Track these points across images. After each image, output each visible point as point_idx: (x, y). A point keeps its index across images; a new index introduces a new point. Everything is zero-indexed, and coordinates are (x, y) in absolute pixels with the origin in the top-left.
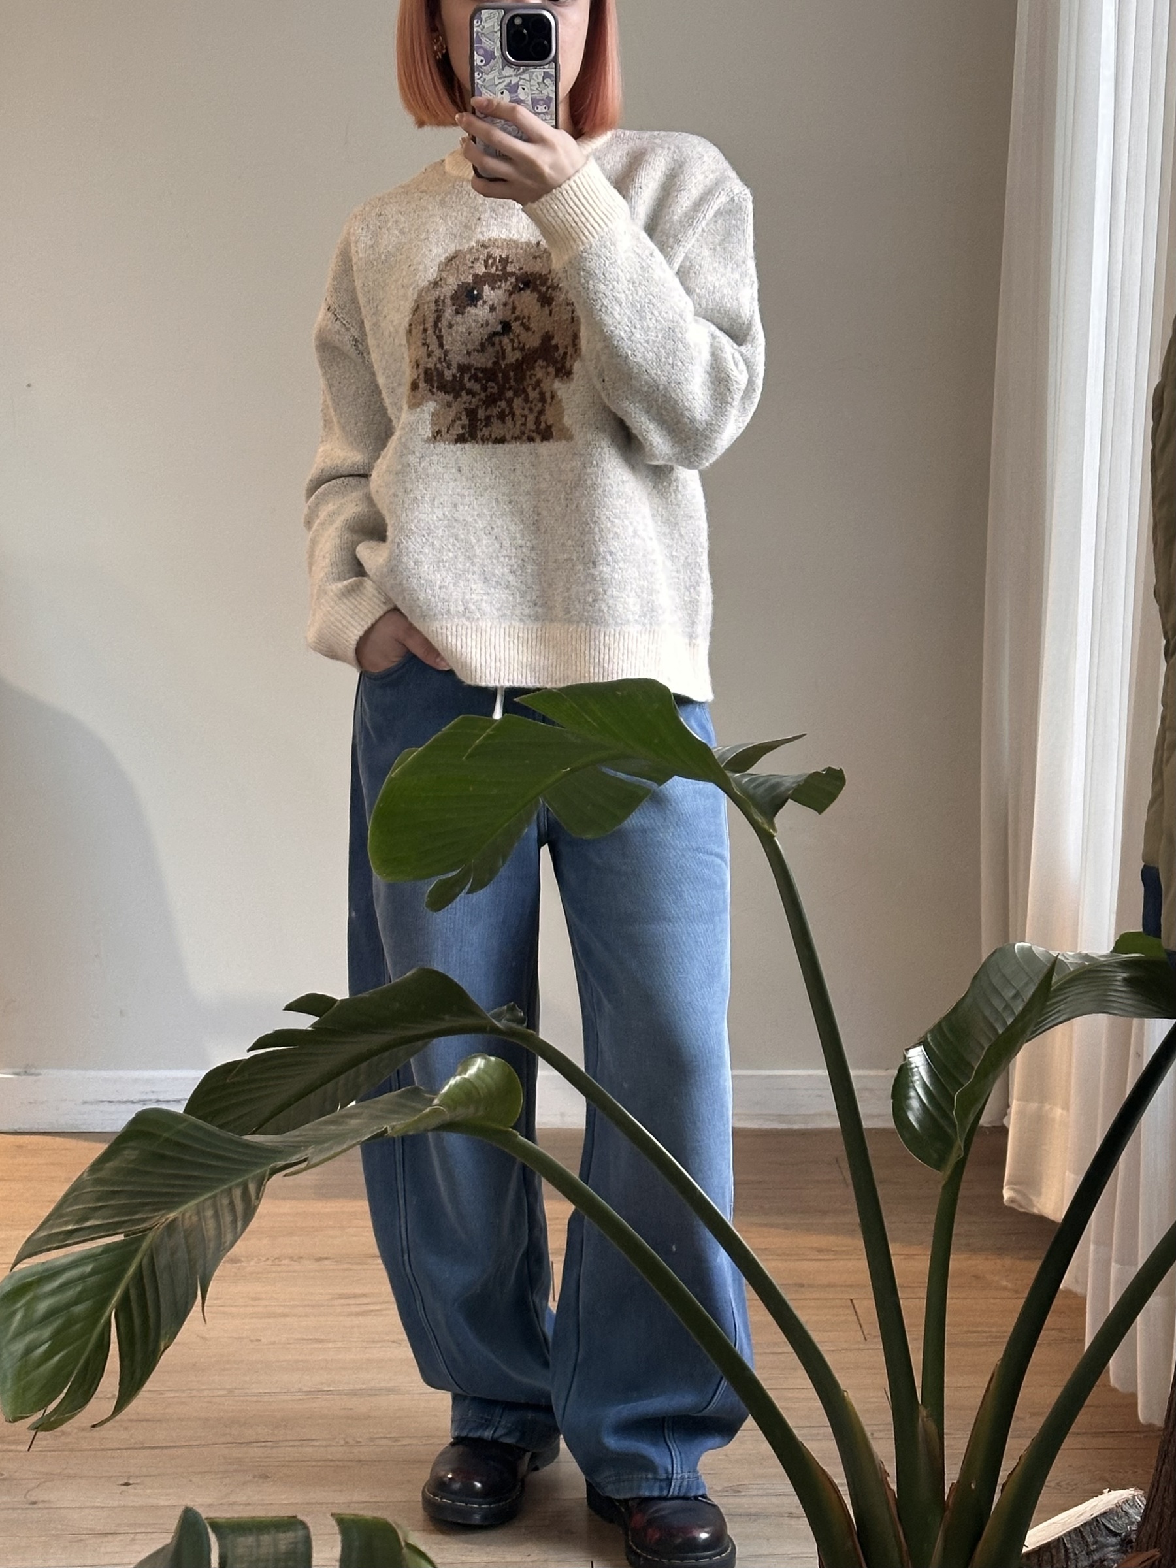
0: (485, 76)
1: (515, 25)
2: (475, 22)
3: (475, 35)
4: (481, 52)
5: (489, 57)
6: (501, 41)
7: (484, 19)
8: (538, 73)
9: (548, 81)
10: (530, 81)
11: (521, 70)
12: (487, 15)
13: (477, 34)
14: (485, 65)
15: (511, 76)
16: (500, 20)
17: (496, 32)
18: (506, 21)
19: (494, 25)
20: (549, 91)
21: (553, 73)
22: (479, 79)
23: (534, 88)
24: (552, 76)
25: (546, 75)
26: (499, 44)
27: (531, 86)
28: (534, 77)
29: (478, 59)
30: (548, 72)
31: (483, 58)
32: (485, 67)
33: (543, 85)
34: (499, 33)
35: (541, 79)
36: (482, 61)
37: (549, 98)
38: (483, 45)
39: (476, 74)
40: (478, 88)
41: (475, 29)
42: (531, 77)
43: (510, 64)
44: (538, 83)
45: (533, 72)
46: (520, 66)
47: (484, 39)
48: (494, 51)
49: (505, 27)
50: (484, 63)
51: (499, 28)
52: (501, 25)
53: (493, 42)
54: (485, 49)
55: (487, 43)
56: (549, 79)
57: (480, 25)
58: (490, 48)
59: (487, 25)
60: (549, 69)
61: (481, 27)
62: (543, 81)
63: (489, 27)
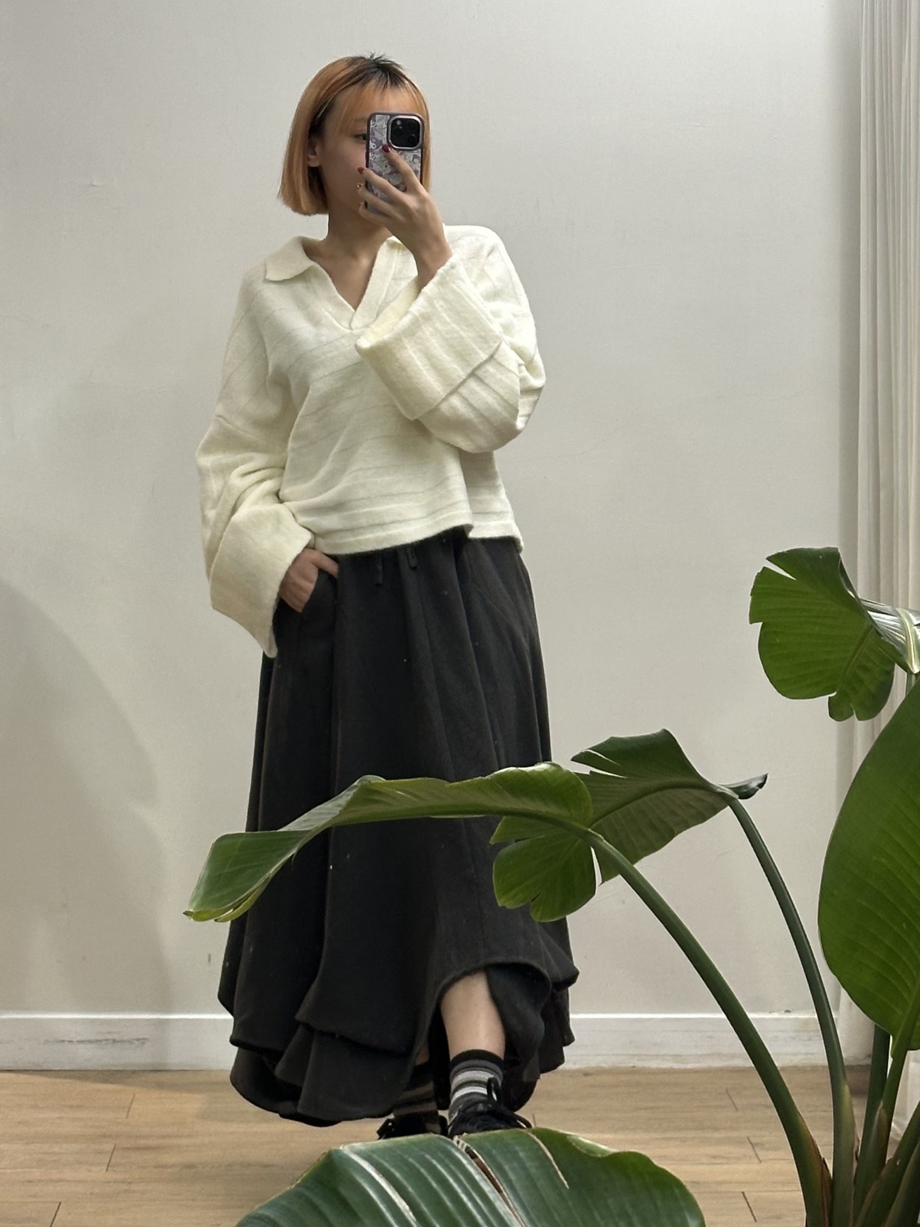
0: (375, 155)
1: (396, 124)
2: (371, 121)
3: (371, 130)
4: (374, 140)
5: (379, 143)
6: (387, 134)
7: (377, 121)
8: (410, 155)
9: (416, 160)
12: (378, 118)
13: (372, 130)
14: (377, 148)
16: (387, 121)
17: (385, 128)
18: (391, 121)
19: (382, 125)
21: (420, 156)
22: (372, 157)
24: (419, 157)
25: (415, 157)
26: (385, 136)
28: (407, 157)
29: (372, 145)
30: (417, 154)
31: (374, 144)
32: (376, 150)
33: (412, 162)
34: (386, 129)
35: (411, 159)
36: (374, 146)
38: (376, 137)
39: (370, 154)
40: (371, 163)
41: (371, 126)
44: (410, 162)
45: (407, 155)
47: (376, 133)
48: (381, 141)
49: (390, 126)
50: (375, 147)
51: (386, 126)
52: (388, 125)
53: (382, 134)
54: (376, 139)
55: (377, 135)
56: (417, 159)
57: (374, 124)
58: (379, 139)
59: (378, 124)
60: (417, 152)
61: (375, 125)
62: (413, 160)
63: (379, 126)
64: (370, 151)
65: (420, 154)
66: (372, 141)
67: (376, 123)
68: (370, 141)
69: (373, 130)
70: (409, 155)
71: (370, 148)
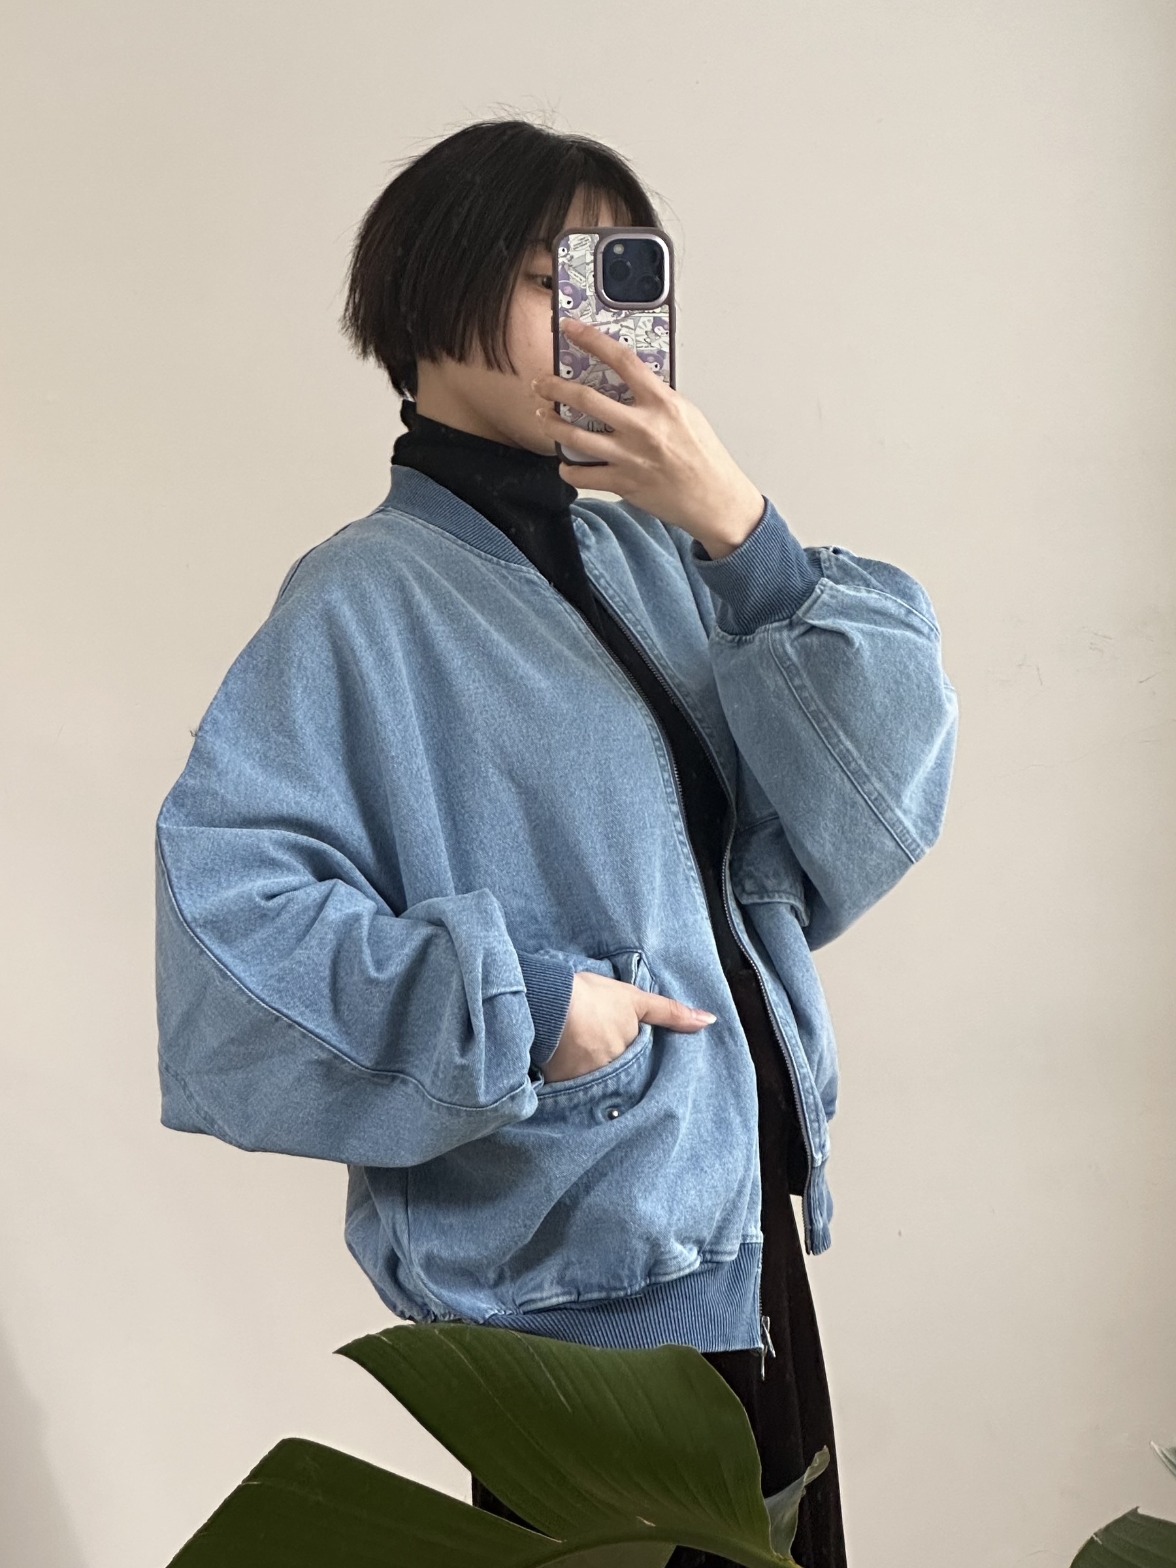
1: (615, 254)
4: (569, 290)
5: (578, 297)
6: (595, 276)
7: (572, 246)
9: (660, 330)
10: (635, 330)
11: (623, 315)
12: (576, 242)
13: (563, 267)
14: (573, 308)
15: (608, 323)
16: (594, 248)
17: (588, 264)
18: (602, 248)
19: (585, 255)
20: (661, 343)
21: (667, 320)
23: (641, 339)
24: (665, 322)
25: (657, 322)
26: (591, 279)
27: (637, 336)
28: (640, 324)
29: (563, 300)
30: (660, 318)
31: (570, 299)
32: (574, 311)
33: (652, 335)
34: (593, 264)
35: (649, 327)
36: (568, 302)
37: (660, 352)
38: (571, 281)
39: (561, 319)
42: (636, 326)
43: (607, 307)
44: (646, 332)
46: (621, 309)
47: (572, 273)
48: (585, 290)
49: (600, 257)
50: (572, 304)
51: (592, 258)
52: (595, 255)
53: (585, 277)
54: (571, 285)
55: (575, 279)
56: (661, 328)
57: (567, 254)
58: (580, 286)
59: (576, 254)
60: (661, 312)
61: (568, 256)
62: (653, 330)
63: (579, 258)
64: (560, 313)
65: (668, 315)
66: (564, 294)
67: (571, 253)
68: (560, 292)
69: (566, 267)
70: (646, 319)
71: (560, 306)
